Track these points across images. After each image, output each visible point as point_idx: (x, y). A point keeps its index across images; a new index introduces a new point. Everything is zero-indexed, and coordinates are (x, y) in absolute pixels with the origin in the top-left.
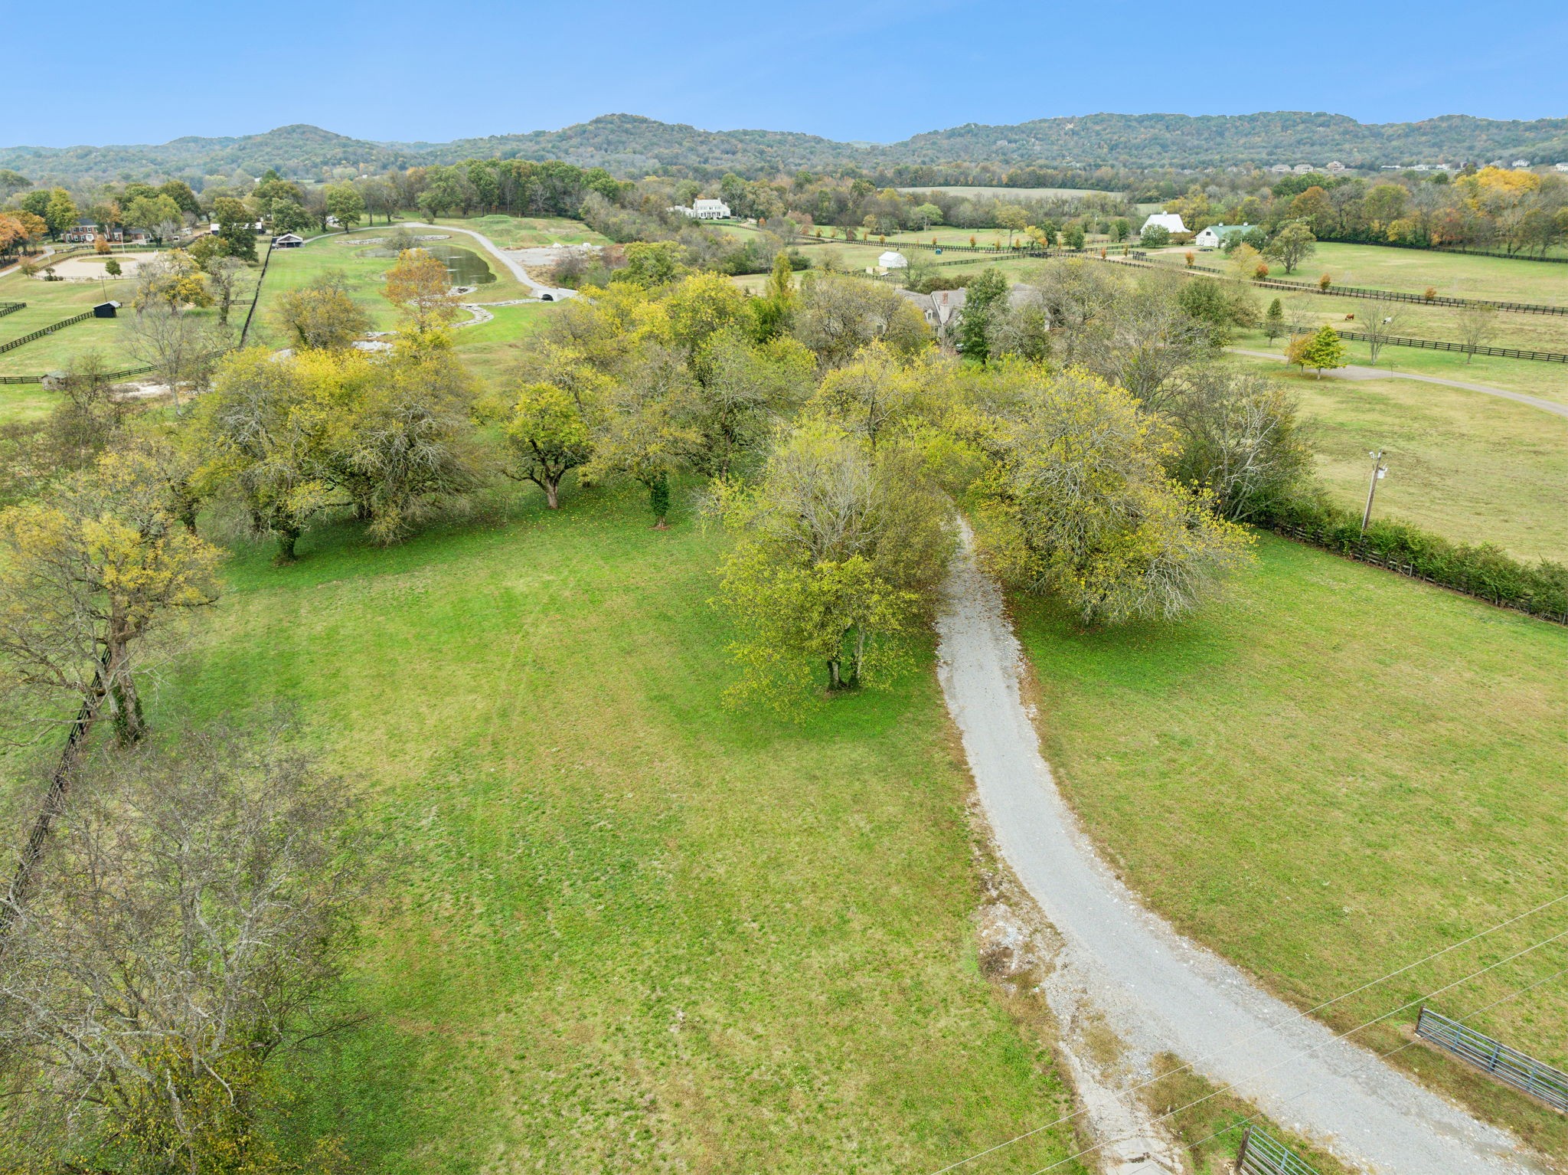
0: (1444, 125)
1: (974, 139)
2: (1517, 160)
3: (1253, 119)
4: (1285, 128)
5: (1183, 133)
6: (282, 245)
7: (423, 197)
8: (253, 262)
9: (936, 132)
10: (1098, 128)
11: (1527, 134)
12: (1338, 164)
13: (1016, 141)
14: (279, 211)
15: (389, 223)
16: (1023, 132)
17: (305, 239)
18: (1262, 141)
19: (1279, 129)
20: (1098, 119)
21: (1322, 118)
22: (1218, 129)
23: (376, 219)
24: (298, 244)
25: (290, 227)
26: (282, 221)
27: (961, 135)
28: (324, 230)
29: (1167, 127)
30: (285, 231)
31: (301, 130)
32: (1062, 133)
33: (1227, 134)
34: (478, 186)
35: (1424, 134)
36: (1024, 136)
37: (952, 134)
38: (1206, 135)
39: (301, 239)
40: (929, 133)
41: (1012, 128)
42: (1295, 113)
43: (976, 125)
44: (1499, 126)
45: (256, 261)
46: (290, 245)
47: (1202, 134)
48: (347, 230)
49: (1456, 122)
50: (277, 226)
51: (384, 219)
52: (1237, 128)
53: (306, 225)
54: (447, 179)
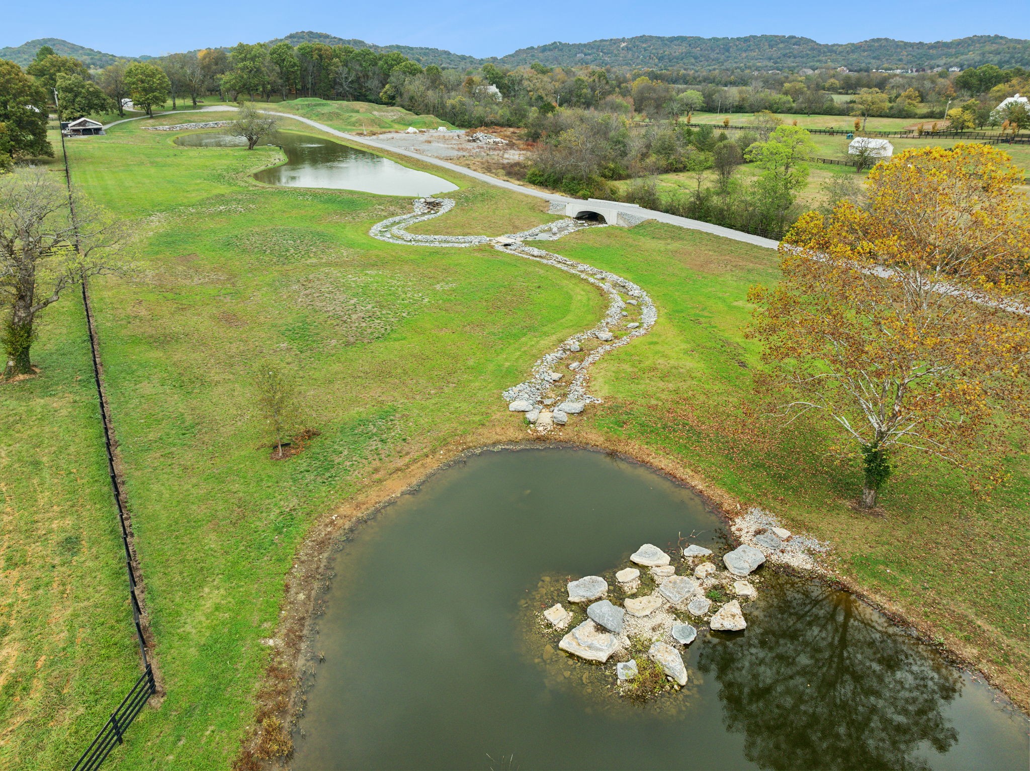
0: (876, 44)
1: (560, 53)
2: (951, 67)
3: (746, 40)
4: (771, 47)
5: (701, 50)
6: (76, 132)
7: (226, 79)
8: (46, 157)
9: (532, 48)
10: (644, 45)
11: (931, 51)
12: (845, 69)
13: (589, 54)
14: (67, 90)
15: (195, 106)
16: (593, 48)
17: (104, 123)
18: (758, 55)
19: (767, 47)
20: (643, 39)
21: (794, 40)
22: (725, 46)
23: (179, 102)
24: (97, 131)
25: (82, 109)
26: (73, 102)
27: (550, 50)
28: (122, 114)
29: (690, 45)
30: (78, 114)
31: (53, 43)
32: (620, 49)
33: (731, 50)
34: (281, 67)
35: (864, 51)
36: (595, 50)
37: (544, 49)
38: (717, 51)
39: (99, 125)
40: (528, 49)
41: (585, 45)
42: (776, 36)
43: (560, 43)
44: (912, 45)
45: (51, 155)
46: (87, 132)
47: (714, 51)
48: (149, 114)
49: (884, 43)
50: (66, 108)
51: (189, 102)
52: (737, 46)
53: (103, 107)
54: (253, 59)
